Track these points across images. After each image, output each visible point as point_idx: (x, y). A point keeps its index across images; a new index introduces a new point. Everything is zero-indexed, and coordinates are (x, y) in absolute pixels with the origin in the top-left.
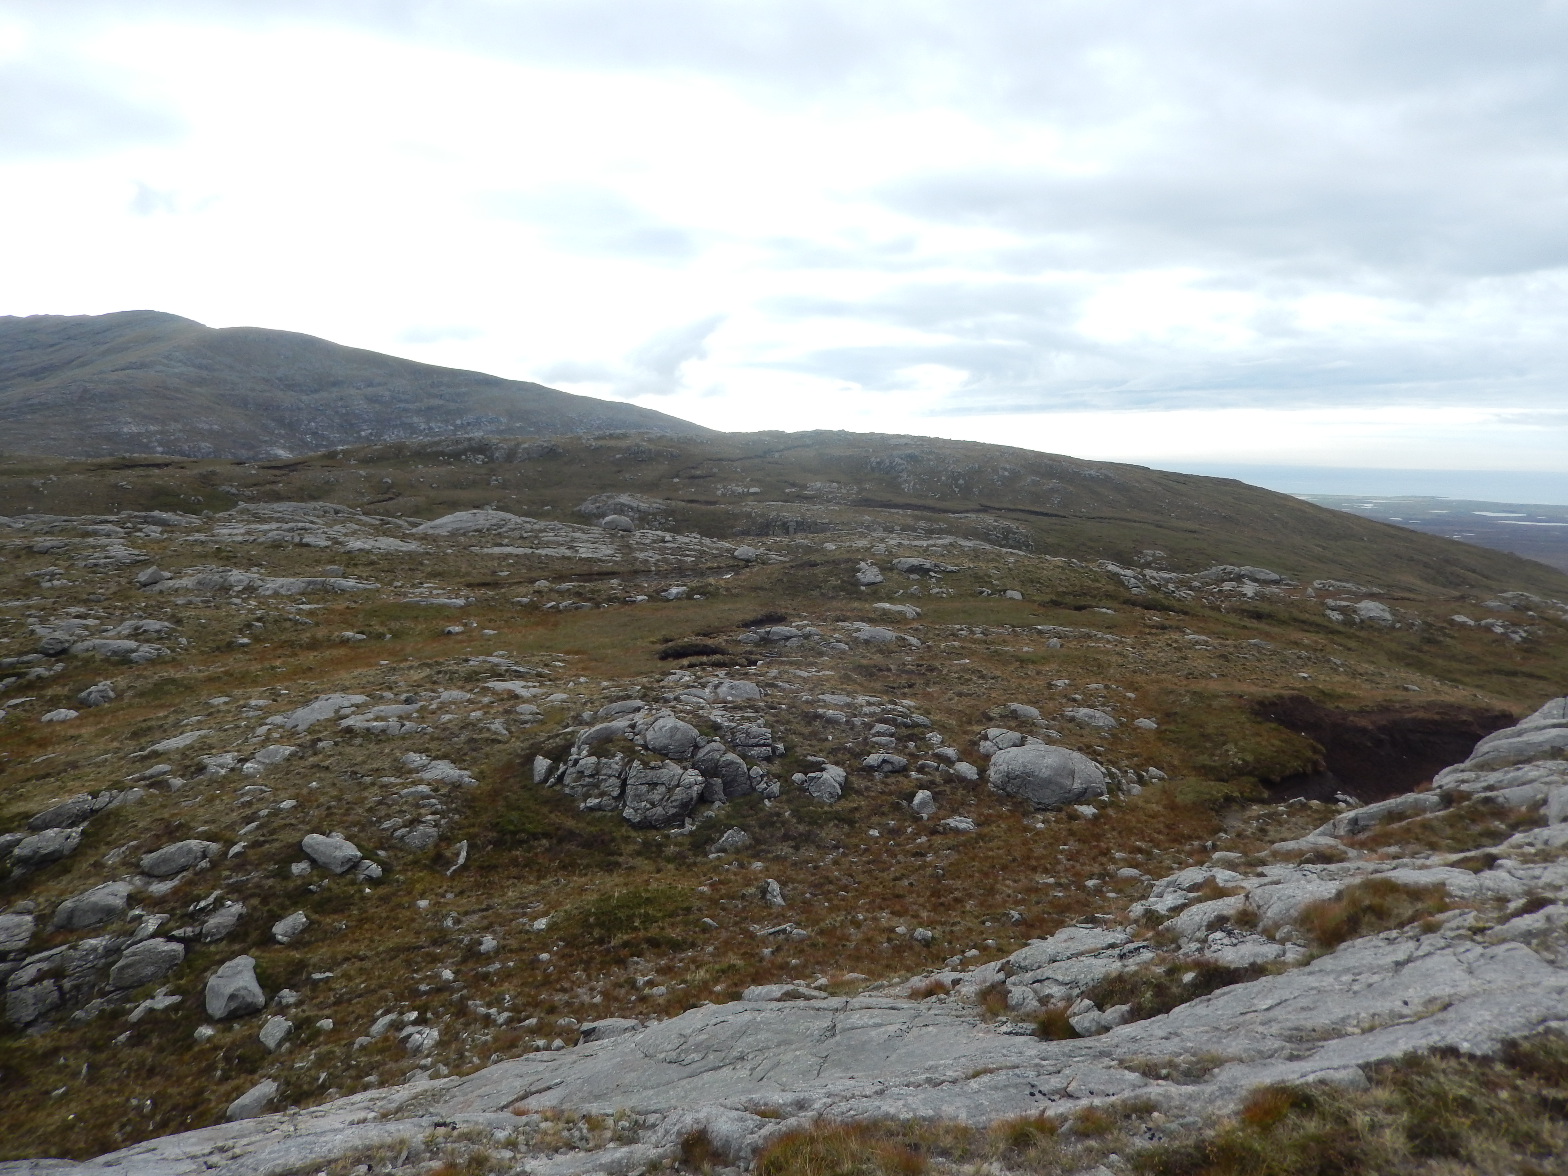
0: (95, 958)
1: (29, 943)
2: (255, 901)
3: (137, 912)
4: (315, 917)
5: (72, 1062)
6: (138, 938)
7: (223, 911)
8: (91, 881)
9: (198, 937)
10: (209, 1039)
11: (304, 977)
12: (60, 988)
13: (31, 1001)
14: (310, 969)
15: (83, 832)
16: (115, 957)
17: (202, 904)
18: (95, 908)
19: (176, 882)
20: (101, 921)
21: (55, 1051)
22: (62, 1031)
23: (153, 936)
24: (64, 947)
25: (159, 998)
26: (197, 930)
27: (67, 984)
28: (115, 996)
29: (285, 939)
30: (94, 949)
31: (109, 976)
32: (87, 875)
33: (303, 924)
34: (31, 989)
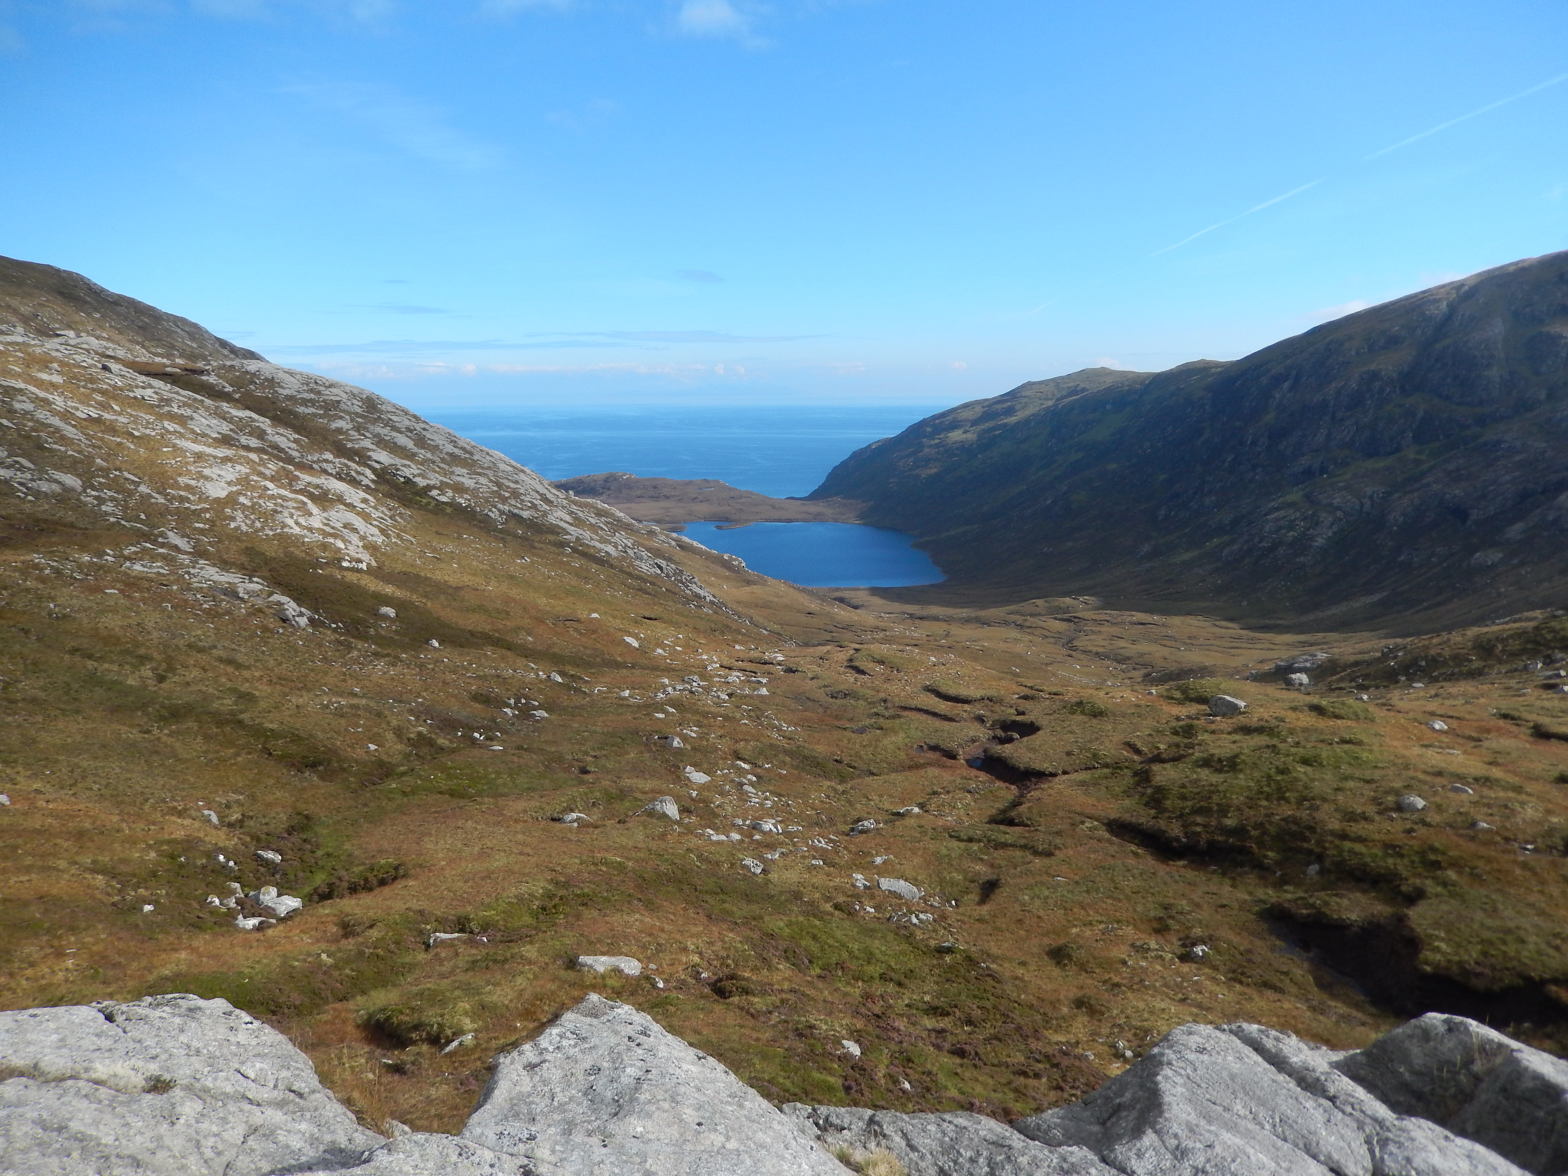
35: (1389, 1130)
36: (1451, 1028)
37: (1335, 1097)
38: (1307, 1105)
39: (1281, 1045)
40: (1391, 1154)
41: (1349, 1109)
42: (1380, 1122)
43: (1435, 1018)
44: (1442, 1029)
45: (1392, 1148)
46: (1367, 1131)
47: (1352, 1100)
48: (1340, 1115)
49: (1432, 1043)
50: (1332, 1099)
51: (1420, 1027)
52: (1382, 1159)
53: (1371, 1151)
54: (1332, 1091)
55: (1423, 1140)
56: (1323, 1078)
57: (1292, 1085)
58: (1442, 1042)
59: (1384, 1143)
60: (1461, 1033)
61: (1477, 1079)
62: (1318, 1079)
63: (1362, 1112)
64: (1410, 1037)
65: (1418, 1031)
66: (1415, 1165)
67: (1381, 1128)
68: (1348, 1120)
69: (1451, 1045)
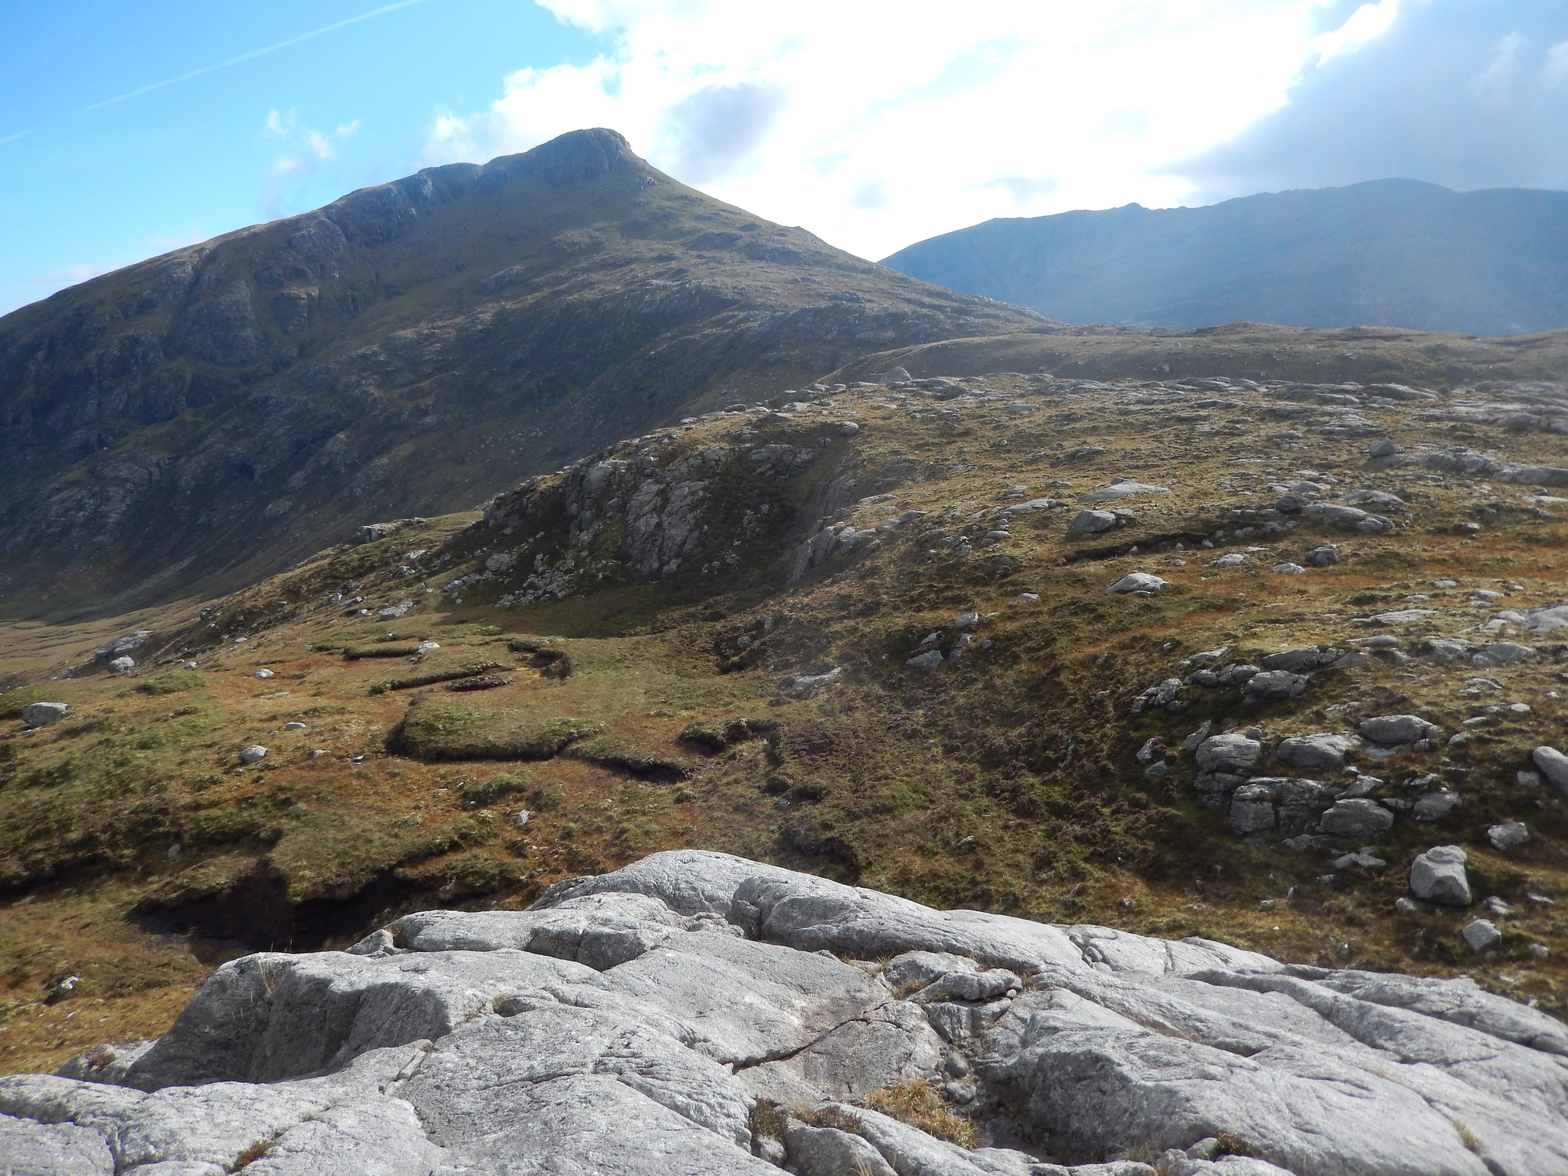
0: (1310, 798)
1: (1255, 764)
2: (1474, 797)
3: (1353, 769)
4: (1538, 834)
5: (1280, 881)
6: (1352, 793)
7: (1437, 795)
8: (1312, 727)
9: (1409, 812)
10: (1410, 913)
11: (1519, 891)
12: (1277, 813)
13: (1251, 815)
14: (1527, 886)
15: (1308, 681)
16: (1328, 803)
17: (1418, 782)
18: (1315, 753)
19: (1392, 752)
20: (1318, 766)
21: (1267, 867)
22: (1273, 850)
23: (1365, 796)
24: (1284, 779)
25: (1365, 855)
26: (1409, 804)
27: (1283, 812)
28: (1324, 838)
29: (1500, 845)
30: (1311, 789)
31: (1320, 818)
32: (1310, 722)
33: (1524, 837)
34: (1253, 805)
35: (129, 1118)
36: (242, 969)
37: (76, 1114)
38: (44, 1139)
39: (22, 1088)
40: (132, 1140)
41: (90, 1119)
42: (120, 1116)
43: (228, 967)
44: (235, 974)
45: (132, 1134)
46: (109, 1130)
47: (93, 1108)
48: (79, 1130)
49: (229, 991)
50: (72, 1119)
51: (217, 982)
52: (123, 1150)
53: (113, 1150)
54: (73, 1108)
55: (161, 1111)
56: (65, 1100)
57: (31, 1125)
58: (237, 985)
59: (123, 1134)
60: (252, 969)
61: (270, 1003)
62: (60, 1105)
63: (104, 1114)
64: (209, 995)
65: (216, 986)
66: (152, 1139)
67: (122, 1120)
68: (89, 1131)
69: (245, 984)
